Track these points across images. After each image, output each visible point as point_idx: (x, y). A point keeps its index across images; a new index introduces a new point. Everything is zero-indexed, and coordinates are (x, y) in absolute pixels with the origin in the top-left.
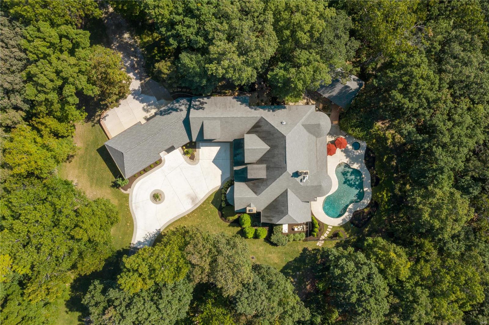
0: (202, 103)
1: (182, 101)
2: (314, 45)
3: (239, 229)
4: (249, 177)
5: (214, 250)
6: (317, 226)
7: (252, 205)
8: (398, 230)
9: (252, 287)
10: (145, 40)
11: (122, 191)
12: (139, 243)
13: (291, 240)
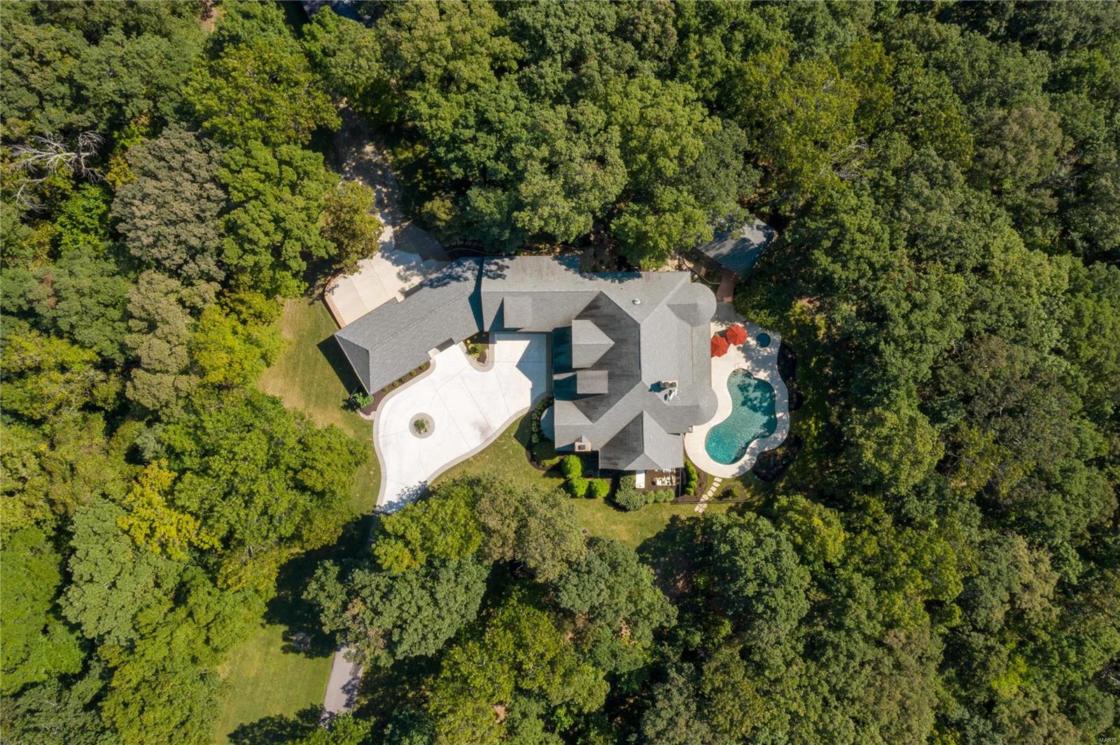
0: (501, 268)
1: (467, 264)
2: (685, 178)
3: (562, 481)
4: (580, 391)
5: (522, 510)
6: (695, 476)
7: (584, 439)
8: (832, 483)
9: (584, 569)
10: (402, 157)
11: (362, 415)
12: (391, 504)
13: (651, 501)
